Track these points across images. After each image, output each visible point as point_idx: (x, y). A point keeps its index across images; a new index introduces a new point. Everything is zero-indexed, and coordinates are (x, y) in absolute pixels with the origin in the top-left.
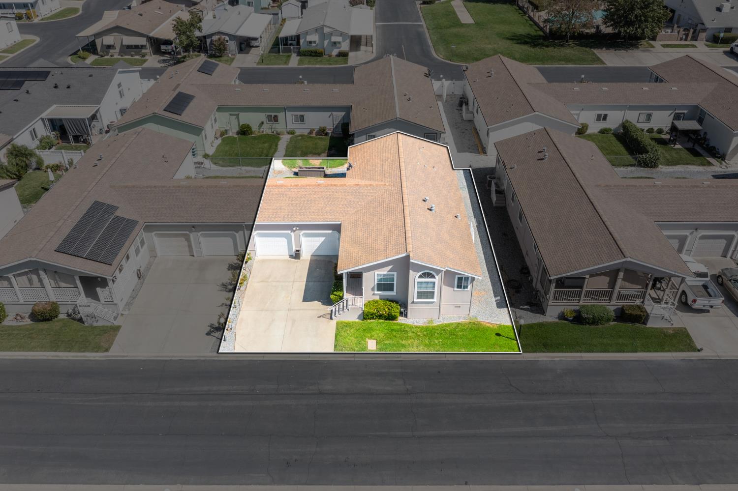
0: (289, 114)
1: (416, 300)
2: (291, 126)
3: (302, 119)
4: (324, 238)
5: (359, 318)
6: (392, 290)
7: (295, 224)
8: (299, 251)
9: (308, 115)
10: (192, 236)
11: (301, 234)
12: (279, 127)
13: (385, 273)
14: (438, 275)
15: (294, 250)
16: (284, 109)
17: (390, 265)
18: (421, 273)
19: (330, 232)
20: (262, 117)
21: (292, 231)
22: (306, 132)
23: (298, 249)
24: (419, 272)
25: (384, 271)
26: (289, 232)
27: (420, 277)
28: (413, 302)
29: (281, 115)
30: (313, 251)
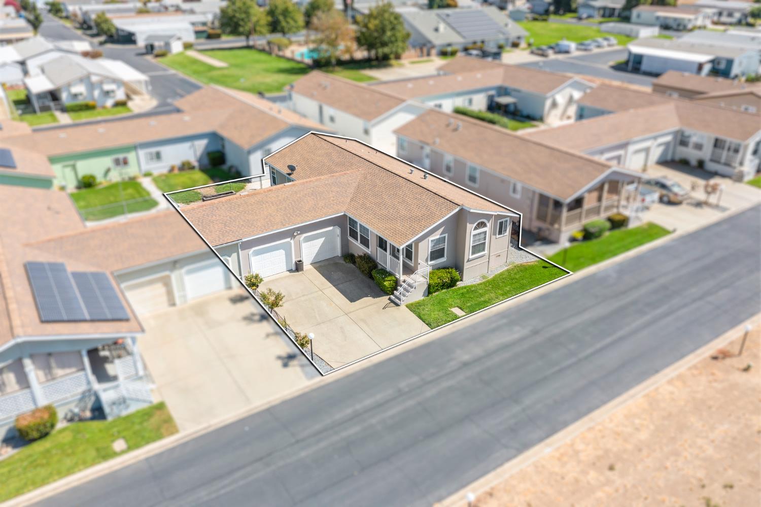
0: (142, 153)
1: (471, 257)
2: (145, 167)
3: (158, 156)
4: (323, 239)
5: (424, 295)
6: (442, 256)
7: (294, 228)
8: (300, 261)
9: (166, 150)
10: (174, 276)
11: (302, 239)
12: (132, 170)
13: (438, 237)
14: (489, 222)
15: (294, 260)
16: (135, 147)
17: (442, 227)
18: (476, 224)
19: (331, 228)
20: (107, 161)
21: (293, 237)
22: (165, 171)
23: (299, 259)
24: (474, 224)
25: (436, 236)
26: (288, 239)
27: (476, 229)
28: (468, 261)
29: (131, 156)
30: (313, 258)
